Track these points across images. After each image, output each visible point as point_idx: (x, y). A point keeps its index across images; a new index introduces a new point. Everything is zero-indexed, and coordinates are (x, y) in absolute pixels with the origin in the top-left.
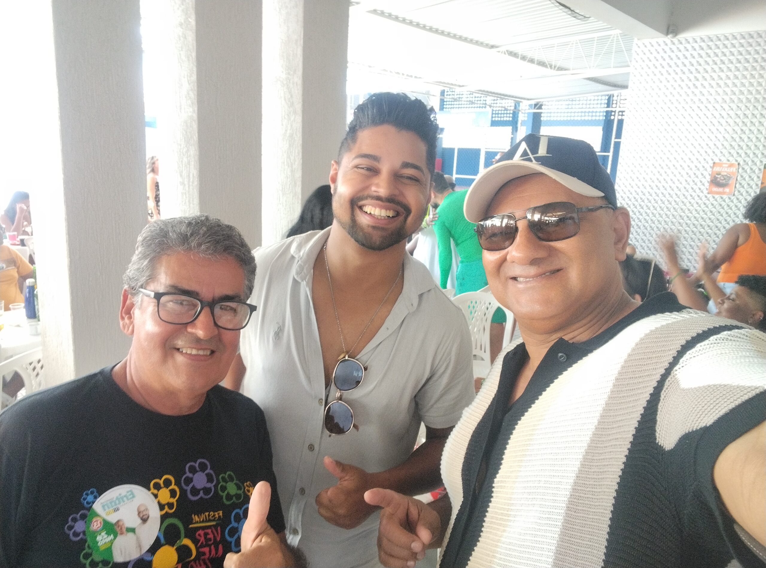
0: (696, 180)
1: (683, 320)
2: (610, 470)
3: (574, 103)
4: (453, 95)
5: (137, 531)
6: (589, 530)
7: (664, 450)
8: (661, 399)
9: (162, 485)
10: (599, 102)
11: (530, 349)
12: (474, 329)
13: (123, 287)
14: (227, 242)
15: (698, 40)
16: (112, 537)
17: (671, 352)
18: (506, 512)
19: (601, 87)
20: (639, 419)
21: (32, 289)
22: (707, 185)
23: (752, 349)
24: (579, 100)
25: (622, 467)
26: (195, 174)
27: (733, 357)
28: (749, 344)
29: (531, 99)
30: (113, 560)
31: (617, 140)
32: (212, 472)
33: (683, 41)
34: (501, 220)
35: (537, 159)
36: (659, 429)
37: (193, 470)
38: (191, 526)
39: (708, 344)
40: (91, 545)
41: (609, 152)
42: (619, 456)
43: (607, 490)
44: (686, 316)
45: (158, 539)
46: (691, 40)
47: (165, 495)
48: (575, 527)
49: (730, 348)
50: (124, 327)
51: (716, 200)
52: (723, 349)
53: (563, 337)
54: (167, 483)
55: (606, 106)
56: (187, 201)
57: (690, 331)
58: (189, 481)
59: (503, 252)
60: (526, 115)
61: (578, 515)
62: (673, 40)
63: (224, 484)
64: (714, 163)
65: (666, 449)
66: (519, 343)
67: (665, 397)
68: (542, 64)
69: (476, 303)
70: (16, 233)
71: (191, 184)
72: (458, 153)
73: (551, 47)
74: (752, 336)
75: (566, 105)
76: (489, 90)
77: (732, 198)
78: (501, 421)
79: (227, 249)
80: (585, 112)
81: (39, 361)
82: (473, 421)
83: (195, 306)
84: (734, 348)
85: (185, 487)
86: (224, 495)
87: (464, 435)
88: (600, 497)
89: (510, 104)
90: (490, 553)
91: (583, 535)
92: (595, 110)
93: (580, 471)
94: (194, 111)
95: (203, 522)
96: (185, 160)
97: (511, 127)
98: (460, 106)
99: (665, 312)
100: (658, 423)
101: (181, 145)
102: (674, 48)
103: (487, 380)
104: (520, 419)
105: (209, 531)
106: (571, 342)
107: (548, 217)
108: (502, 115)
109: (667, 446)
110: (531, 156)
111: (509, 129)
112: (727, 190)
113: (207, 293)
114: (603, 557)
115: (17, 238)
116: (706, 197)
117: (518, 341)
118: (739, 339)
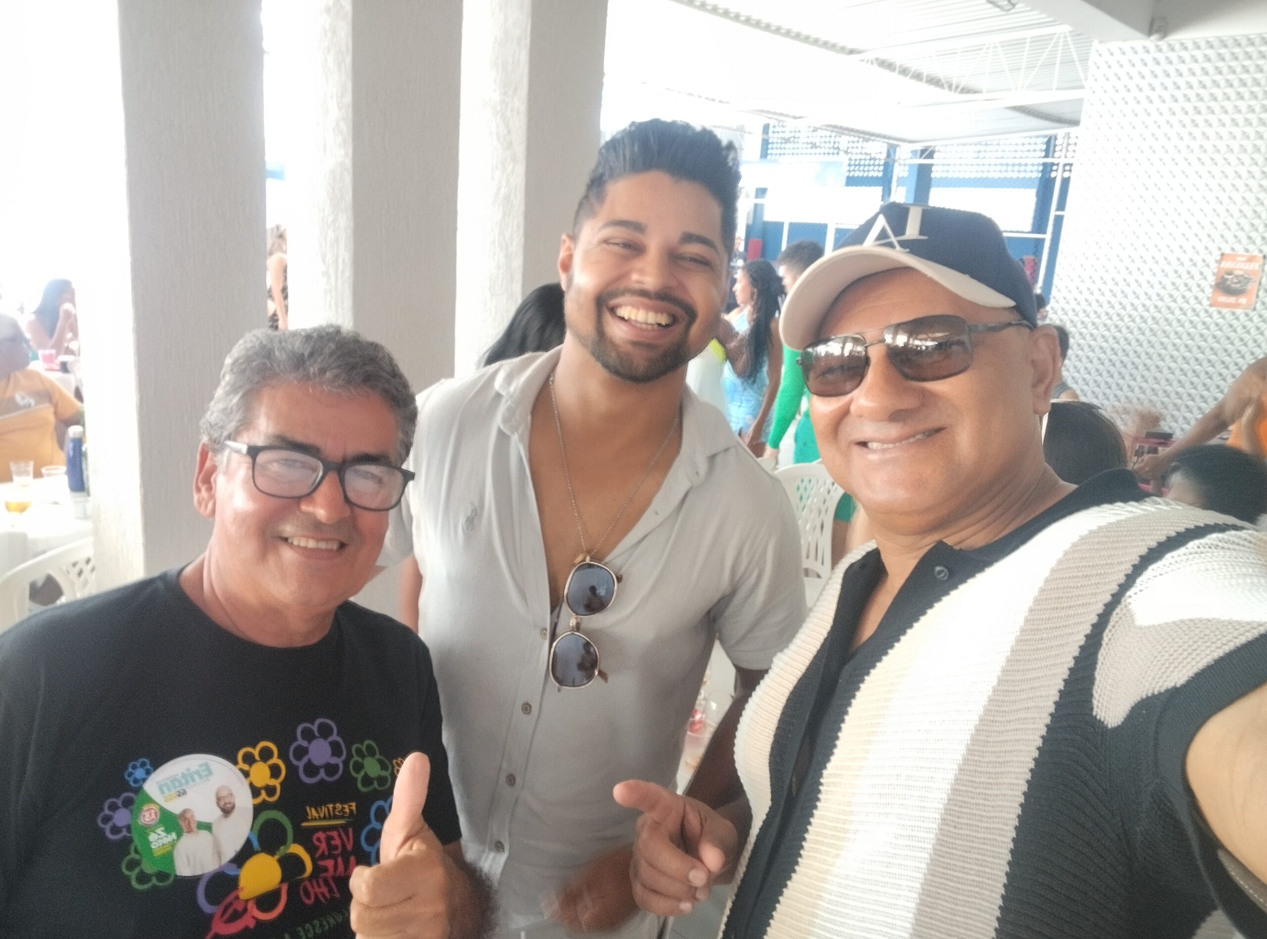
0: (1191, 282)
1: (1144, 515)
2: (1015, 759)
3: (989, 148)
4: (783, 132)
5: (214, 828)
6: (977, 856)
7: (1106, 727)
8: (1104, 643)
9: (257, 757)
10: (1032, 147)
11: (889, 560)
12: (806, 526)
13: (200, 441)
14: (368, 368)
15: (1203, 45)
16: (174, 835)
17: (1123, 567)
18: (843, 826)
19: (1034, 122)
20: (1066, 676)
21: (78, 443)
22: (1209, 291)
23: (1258, 564)
24: (998, 144)
25: (1036, 754)
26: (346, 260)
27: (1225, 576)
28: (1253, 556)
29: (914, 142)
30: (175, 871)
31: (1059, 213)
32: (339, 739)
33: (1177, 46)
34: (841, 345)
35: (903, 244)
36: (1099, 693)
37: (309, 736)
38: (305, 824)
39: (1185, 554)
40: (140, 848)
41: (1044, 232)
42: (1031, 737)
43: (1010, 792)
44: (1149, 508)
45: (248, 843)
46: (1190, 45)
47: (261, 773)
48: (954, 851)
49: (1221, 561)
50: (200, 503)
51: (1223, 318)
52: (1209, 562)
53: (945, 540)
54: (266, 755)
55: (1043, 154)
56: (333, 303)
57: (1155, 532)
58: (301, 752)
59: (845, 399)
60: (907, 168)
61: (961, 832)
62: (1161, 43)
63: (359, 760)
64: (1223, 255)
65: (1110, 727)
66: (869, 549)
67: (1110, 640)
68: (934, 81)
69: (810, 481)
70: (53, 351)
71: (339, 275)
72: (789, 231)
73: (952, 54)
74: (1258, 543)
75: (975, 152)
76: (845, 125)
77: (1252, 314)
78: (837, 675)
79: (369, 379)
80: (1007, 165)
81: (88, 561)
82: (791, 674)
83: (314, 470)
84: (1228, 561)
85: (295, 762)
86: (359, 776)
87: (774, 698)
88: (998, 803)
89: (878, 149)
90: (813, 891)
91: (966, 865)
92: (1023, 161)
93: (966, 760)
94: (346, 154)
95: (325, 818)
96: (331, 235)
97: (881, 188)
98: (795, 151)
99: (1115, 501)
100: (1097, 682)
101: (324, 211)
102: (1160, 57)
103: (815, 609)
104: (868, 674)
105: (334, 834)
106: (957, 548)
107: (921, 340)
108: (866, 168)
109: (1110, 721)
110: (893, 239)
111: (878, 190)
112: (1243, 300)
113: (334, 450)
114: (1000, 902)
115: (56, 359)
116: (1207, 311)
117: (871, 546)
118: (1237, 547)
